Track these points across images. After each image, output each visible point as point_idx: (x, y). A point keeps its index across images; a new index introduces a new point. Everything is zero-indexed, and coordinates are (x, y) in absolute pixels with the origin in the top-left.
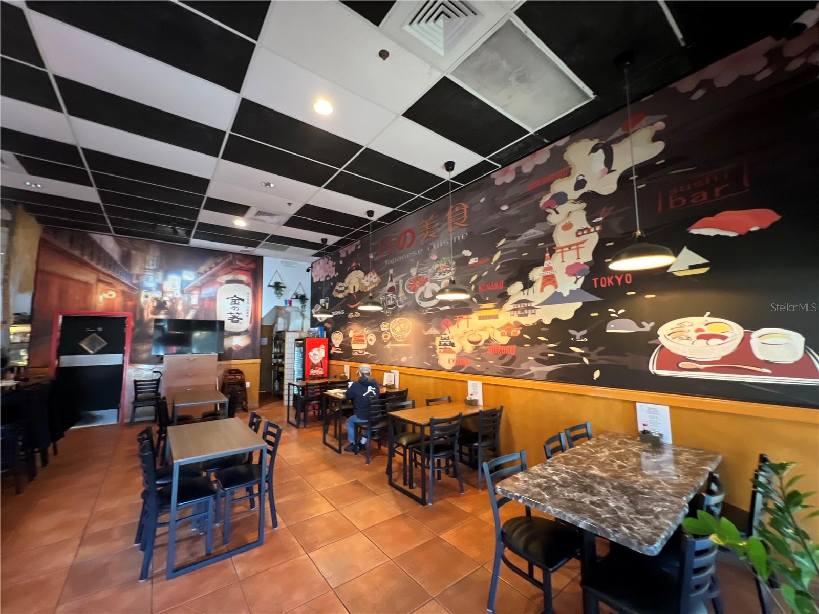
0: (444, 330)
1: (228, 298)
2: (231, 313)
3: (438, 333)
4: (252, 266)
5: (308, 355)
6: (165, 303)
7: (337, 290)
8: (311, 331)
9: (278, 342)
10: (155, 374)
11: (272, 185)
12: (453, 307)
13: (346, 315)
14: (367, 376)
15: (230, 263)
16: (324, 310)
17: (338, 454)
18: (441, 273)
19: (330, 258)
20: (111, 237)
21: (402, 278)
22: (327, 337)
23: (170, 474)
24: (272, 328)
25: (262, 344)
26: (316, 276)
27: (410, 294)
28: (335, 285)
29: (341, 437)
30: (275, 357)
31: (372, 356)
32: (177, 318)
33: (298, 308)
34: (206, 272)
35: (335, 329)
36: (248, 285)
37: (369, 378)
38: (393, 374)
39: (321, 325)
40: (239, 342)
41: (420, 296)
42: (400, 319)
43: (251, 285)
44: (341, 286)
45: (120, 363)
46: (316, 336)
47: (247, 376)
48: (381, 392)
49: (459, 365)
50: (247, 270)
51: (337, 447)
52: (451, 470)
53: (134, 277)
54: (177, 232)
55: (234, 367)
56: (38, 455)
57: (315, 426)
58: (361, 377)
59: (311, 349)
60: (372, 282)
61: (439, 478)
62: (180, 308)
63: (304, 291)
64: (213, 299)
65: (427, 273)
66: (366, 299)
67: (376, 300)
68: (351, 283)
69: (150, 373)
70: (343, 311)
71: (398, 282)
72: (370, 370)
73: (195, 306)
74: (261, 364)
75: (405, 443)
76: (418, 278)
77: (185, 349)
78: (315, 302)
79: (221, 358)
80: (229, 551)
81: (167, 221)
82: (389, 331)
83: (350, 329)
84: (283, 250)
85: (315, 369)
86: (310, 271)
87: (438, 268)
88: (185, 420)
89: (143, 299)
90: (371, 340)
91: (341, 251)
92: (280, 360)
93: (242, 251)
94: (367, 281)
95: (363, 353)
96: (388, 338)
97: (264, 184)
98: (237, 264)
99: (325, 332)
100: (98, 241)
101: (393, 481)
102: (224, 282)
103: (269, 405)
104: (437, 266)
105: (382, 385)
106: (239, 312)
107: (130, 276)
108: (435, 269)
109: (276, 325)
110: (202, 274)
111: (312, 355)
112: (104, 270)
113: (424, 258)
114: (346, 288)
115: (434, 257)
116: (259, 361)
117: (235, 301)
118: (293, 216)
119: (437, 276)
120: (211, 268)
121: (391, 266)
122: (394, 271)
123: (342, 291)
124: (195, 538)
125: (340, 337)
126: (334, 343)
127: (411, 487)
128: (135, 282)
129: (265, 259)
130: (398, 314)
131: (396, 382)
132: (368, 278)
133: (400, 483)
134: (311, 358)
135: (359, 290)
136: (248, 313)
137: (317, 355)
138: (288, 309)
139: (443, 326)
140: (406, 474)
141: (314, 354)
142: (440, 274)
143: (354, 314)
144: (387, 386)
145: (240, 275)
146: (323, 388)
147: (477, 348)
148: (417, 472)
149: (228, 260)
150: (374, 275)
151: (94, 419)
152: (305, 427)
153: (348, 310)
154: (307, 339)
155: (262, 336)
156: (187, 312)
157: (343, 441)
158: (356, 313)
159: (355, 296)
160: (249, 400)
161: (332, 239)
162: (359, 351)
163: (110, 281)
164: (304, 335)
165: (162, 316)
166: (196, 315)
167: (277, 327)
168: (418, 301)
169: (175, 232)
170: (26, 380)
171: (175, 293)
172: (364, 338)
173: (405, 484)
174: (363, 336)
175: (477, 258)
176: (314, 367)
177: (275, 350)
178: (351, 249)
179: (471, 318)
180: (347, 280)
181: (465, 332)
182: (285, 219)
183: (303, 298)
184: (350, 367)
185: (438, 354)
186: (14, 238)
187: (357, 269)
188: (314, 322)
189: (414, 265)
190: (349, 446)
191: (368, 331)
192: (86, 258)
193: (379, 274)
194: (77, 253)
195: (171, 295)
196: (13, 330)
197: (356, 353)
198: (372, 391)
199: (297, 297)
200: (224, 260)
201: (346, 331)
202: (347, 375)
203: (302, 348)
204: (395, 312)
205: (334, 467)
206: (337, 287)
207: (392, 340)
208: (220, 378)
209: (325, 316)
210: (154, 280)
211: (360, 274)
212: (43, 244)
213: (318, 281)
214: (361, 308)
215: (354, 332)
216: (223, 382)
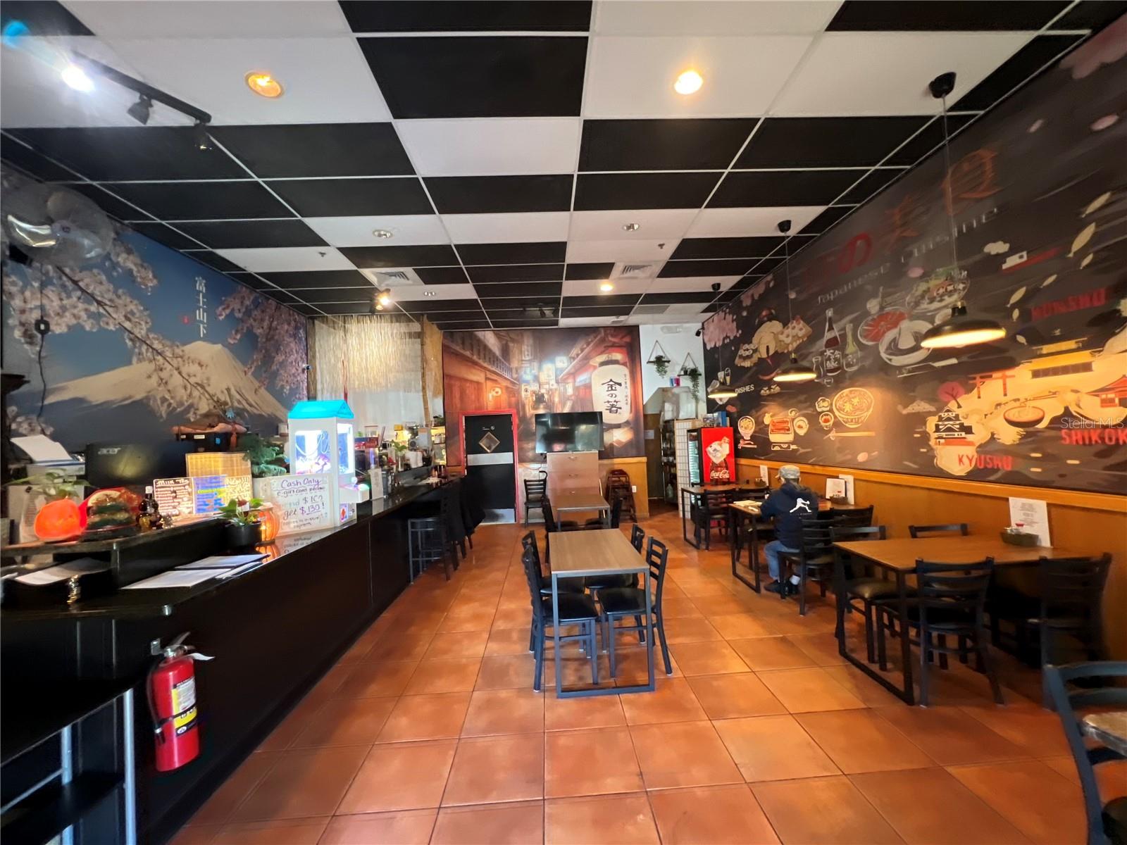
0: (946, 404)
1: (603, 384)
2: (608, 402)
3: (933, 409)
4: (627, 339)
5: (706, 452)
6: (543, 395)
7: (741, 357)
8: (708, 419)
9: (667, 434)
10: (541, 474)
11: (636, 227)
12: (964, 359)
13: (757, 391)
14: (795, 484)
15: (603, 340)
16: (724, 388)
17: (755, 594)
18: (935, 298)
19: (728, 310)
20: (492, 332)
21: (851, 322)
22: (731, 426)
23: (549, 586)
24: (658, 416)
25: (648, 438)
26: (710, 341)
27: (868, 346)
28: (737, 349)
29: (759, 569)
30: (666, 455)
31: (804, 452)
32: (555, 412)
33: (689, 388)
34: (578, 355)
35: (742, 414)
36: (624, 364)
37: (799, 486)
38: (843, 482)
39: (721, 408)
40: (620, 437)
41: (889, 348)
42: (851, 391)
43: (628, 364)
44: (748, 350)
45: (512, 462)
46: (715, 425)
47: (632, 479)
48: (820, 509)
49: (986, 468)
50: (620, 346)
51: (754, 583)
52: (972, 656)
53: (514, 371)
54: (544, 313)
55: (617, 467)
56: (458, 547)
57: (720, 550)
58: (784, 485)
59: (709, 443)
60: (797, 335)
61: (944, 664)
62: (557, 400)
63: (694, 364)
64: (588, 387)
65: (903, 305)
66: (787, 365)
67: (805, 363)
68: (762, 342)
69: (537, 472)
70: (752, 386)
71: (844, 329)
72: (799, 474)
73: (571, 396)
74: (648, 463)
75: (867, 595)
76: (882, 316)
77: (569, 446)
78: (710, 376)
79: (602, 455)
80: (617, 687)
81: (534, 303)
82: (831, 410)
83: (765, 413)
84: (662, 311)
85: (717, 471)
86: (701, 334)
87: (925, 292)
88: (569, 526)
89: (523, 394)
90: (800, 427)
91: (743, 297)
92: (671, 459)
93: (613, 322)
94: (788, 336)
95: (789, 447)
96: (831, 423)
97: (625, 228)
98: (611, 341)
99: (728, 418)
100: (482, 338)
101: (847, 650)
102: (597, 365)
103: (660, 516)
104: (923, 287)
105: (823, 497)
106: (617, 399)
107: (510, 370)
108: (919, 292)
109: (662, 413)
110: (574, 359)
111: (712, 452)
112: (490, 367)
113: (896, 276)
114: (755, 351)
115: (916, 272)
116: (644, 459)
117: (612, 386)
118: (668, 262)
119: (925, 305)
120: (582, 350)
121: (830, 304)
122: (834, 313)
123: (749, 357)
124: (582, 661)
125: (751, 426)
126: (743, 434)
127: (883, 668)
128: (515, 376)
129: (640, 327)
130: (848, 382)
131: (848, 493)
132: (789, 331)
133: (862, 657)
134: (711, 456)
135: (776, 352)
136: (627, 400)
137: (718, 451)
138: (676, 390)
139: (944, 397)
140: (873, 644)
141: (715, 450)
142: (932, 300)
143: (770, 389)
144: (832, 500)
145: (614, 354)
146: (730, 497)
147: (1028, 435)
148: (893, 646)
149: (599, 337)
150: (799, 324)
151: (496, 517)
152: (707, 549)
153: (760, 384)
154: (702, 430)
155: (646, 427)
156: (564, 405)
157: (761, 576)
158: (773, 387)
159: (769, 361)
160: (637, 508)
161: (728, 282)
162: (782, 445)
163: (495, 377)
164: (699, 424)
165: (541, 411)
166: (573, 407)
167: (664, 415)
168: (884, 356)
169: (543, 314)
170: (445, 478)
171: (551, 383)
172: (789, 425)
173: (871, 660)
174: (787, 422)
175: (1024, 254)
176: (717, 467)
177: (663, 445)
178: (758, 290)
179: (1013, 376)
180: (755, 339)
181: (999, 405)
182: (658, 268)
183: (693, 374)
184: (769, 468)
185: (935, 447)
186: (425, 347)
187: (770, 320)
188: (712, 406)
189: (874, 295)
190: (771, 583)
191: (793, 413)
192: (475, 358)
193: (807, 322)
194: (468, 353)
195: (547, 386)
196: (434, 432)
197: (777, 448)
198: (803, 506)
199: (686, 373)
200: (595, 338)
201: (760, 415)
202: (766, 479)
203: (697, 442)
204: (841, 379)
205: (749, 610)
206: (741, 352)
207: (838, 425)
208: (604, 480)
209: (726, 396)
210: (531, 372)
211: (776, 326)
212: (446, 350)
213: (713, 346)
214: (779, 379)
215: (771, 417)
216: (607, 485)
